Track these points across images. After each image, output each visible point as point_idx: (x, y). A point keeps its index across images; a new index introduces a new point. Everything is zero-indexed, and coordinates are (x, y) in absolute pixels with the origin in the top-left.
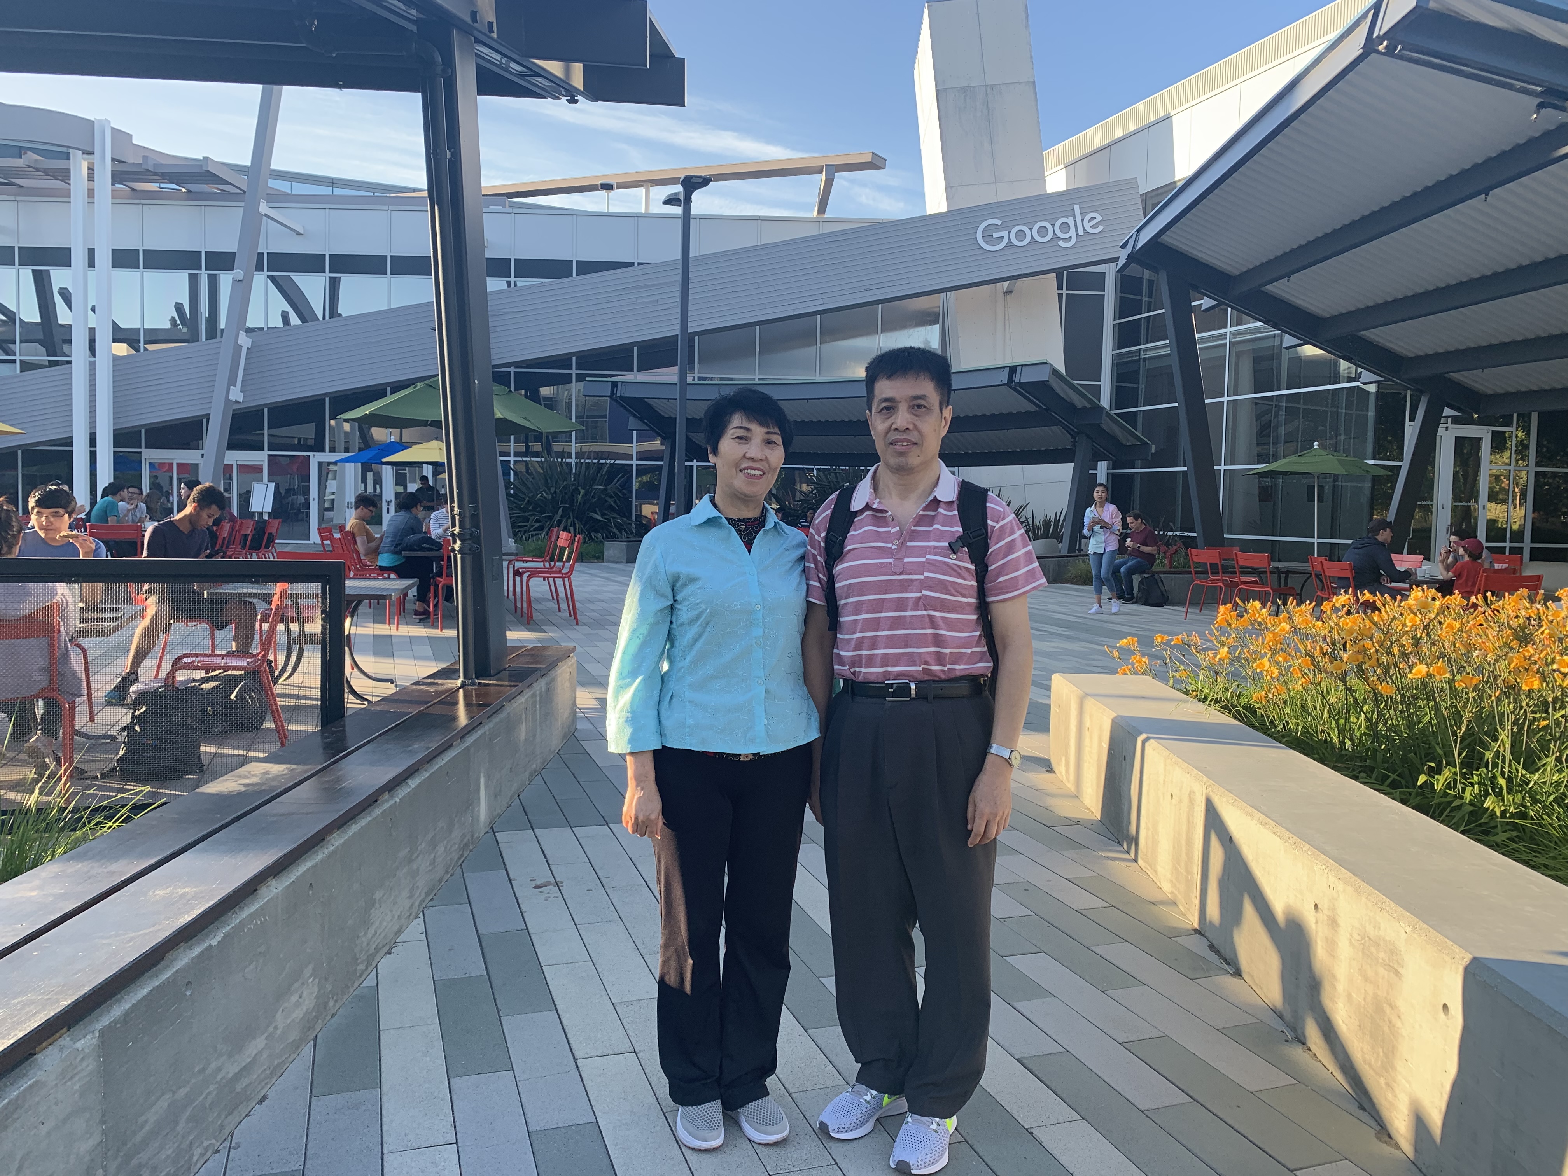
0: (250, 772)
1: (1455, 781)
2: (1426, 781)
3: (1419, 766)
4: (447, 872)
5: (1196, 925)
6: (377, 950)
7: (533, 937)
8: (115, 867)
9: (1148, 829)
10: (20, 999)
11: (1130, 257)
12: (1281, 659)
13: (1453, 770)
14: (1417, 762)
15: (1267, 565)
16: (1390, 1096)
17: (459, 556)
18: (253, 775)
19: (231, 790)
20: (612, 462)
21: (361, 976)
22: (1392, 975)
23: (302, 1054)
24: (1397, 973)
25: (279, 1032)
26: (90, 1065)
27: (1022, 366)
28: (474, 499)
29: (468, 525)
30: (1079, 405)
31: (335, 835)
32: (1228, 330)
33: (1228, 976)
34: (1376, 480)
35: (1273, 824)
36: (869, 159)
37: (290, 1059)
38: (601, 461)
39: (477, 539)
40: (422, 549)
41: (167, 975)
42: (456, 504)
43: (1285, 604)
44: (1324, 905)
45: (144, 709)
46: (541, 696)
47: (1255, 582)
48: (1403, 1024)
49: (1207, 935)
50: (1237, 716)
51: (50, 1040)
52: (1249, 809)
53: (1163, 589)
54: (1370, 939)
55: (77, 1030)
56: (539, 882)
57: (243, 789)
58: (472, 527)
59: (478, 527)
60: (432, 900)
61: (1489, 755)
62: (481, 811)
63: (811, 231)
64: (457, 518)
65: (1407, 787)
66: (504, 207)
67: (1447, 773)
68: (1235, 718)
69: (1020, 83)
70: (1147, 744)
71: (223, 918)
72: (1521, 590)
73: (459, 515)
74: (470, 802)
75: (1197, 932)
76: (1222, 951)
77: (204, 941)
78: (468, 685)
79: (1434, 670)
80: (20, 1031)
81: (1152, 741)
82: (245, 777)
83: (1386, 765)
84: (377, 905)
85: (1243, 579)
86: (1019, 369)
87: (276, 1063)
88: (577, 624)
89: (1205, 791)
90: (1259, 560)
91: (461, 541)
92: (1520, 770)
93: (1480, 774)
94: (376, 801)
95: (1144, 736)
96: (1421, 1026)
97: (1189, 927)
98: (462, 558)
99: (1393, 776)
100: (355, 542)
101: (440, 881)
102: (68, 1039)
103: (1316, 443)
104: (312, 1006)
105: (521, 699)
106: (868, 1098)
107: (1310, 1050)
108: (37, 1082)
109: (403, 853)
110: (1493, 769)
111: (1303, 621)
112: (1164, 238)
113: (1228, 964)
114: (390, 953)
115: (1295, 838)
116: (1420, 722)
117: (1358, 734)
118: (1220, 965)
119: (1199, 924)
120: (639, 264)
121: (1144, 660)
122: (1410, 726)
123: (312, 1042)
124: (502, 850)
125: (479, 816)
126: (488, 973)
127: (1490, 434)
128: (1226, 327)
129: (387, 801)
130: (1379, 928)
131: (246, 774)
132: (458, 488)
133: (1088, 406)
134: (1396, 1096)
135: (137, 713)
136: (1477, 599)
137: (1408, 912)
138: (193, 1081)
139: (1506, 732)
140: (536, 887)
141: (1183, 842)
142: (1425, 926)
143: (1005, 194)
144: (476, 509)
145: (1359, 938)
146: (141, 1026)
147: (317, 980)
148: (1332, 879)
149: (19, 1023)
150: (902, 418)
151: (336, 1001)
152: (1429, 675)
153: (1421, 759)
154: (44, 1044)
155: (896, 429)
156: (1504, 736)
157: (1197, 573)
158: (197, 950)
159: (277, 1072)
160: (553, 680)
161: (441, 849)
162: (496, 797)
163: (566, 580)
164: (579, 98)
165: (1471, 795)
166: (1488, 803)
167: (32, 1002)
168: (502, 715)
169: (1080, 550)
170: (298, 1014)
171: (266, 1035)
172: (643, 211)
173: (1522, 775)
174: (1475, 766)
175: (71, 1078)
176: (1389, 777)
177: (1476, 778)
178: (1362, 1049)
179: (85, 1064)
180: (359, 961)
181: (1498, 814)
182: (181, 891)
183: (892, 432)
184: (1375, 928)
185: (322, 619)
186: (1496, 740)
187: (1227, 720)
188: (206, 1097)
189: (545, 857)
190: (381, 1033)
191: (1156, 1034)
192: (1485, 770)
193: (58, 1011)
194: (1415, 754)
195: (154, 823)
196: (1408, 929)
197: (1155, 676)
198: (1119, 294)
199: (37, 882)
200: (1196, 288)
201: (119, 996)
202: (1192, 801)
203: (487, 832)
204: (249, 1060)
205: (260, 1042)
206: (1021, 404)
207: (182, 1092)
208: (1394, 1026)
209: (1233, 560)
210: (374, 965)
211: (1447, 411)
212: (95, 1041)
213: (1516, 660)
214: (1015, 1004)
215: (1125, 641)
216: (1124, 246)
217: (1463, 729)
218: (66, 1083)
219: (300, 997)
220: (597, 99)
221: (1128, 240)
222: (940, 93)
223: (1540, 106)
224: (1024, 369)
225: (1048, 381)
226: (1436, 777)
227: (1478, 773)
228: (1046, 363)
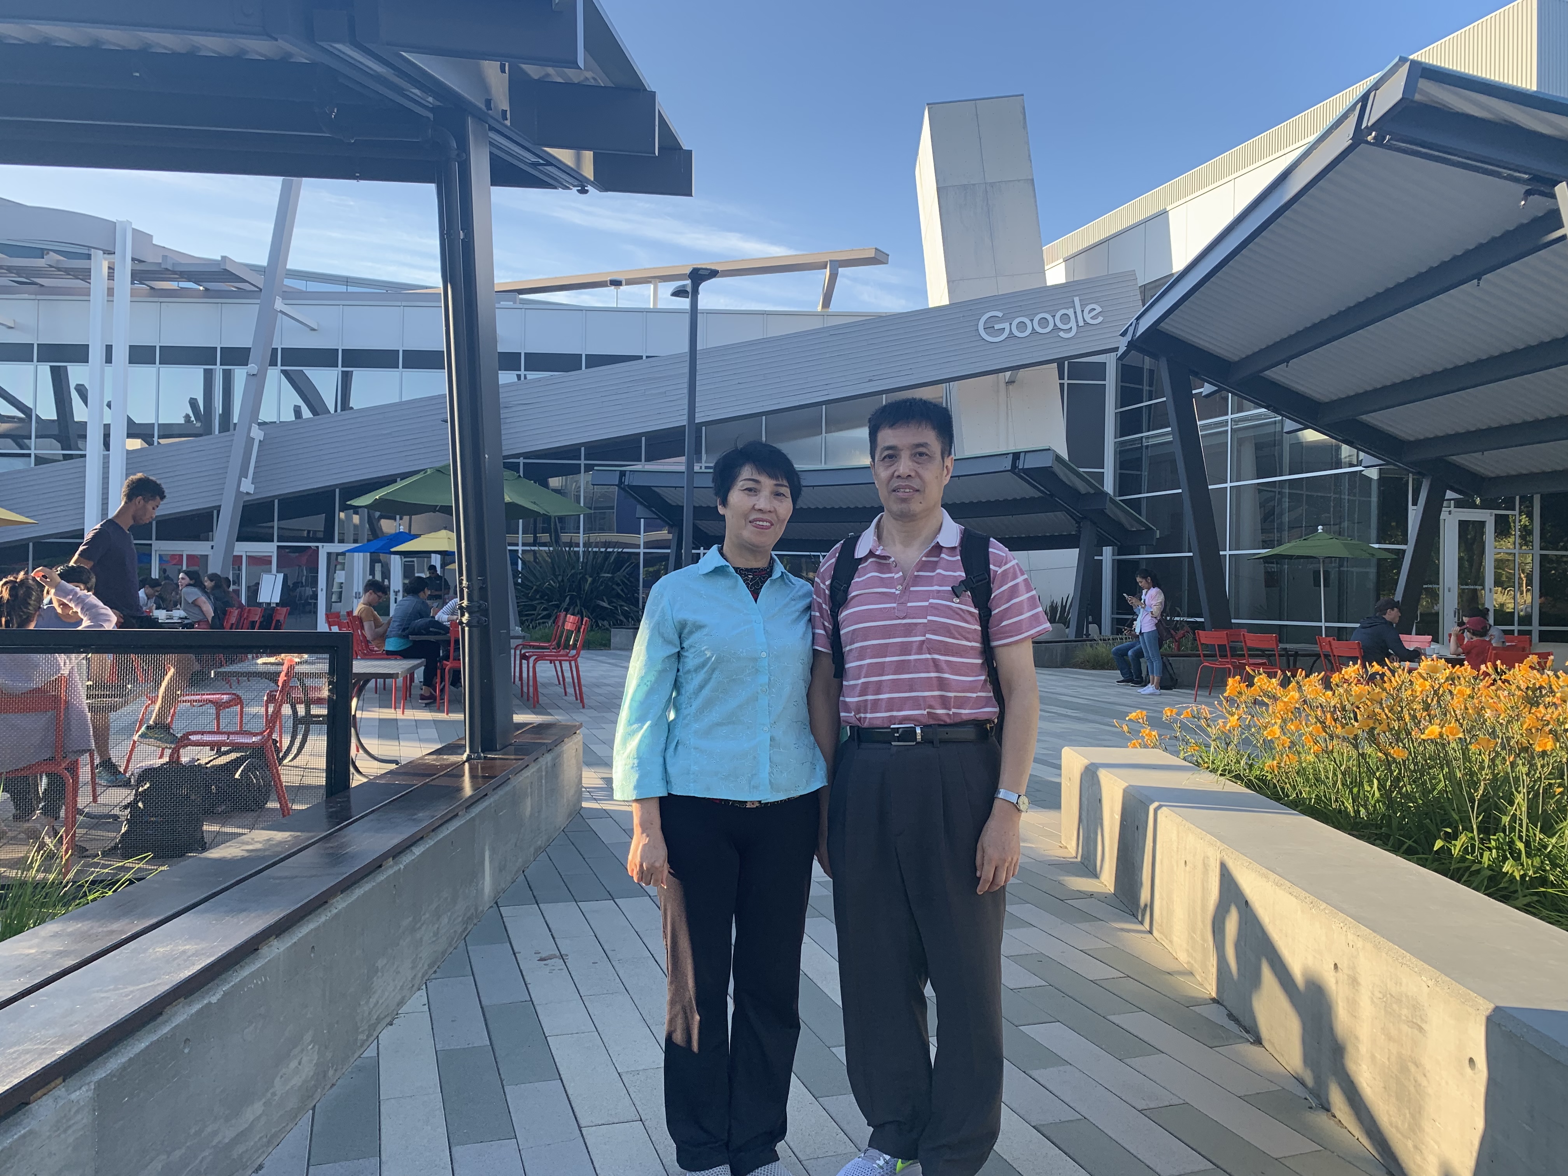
0: (253, 839)
1: (1473, 846)
2: (1443, 847)
3: (1436, 832)
4: (450, 945)
5: (1214, 995)
6: (379, 1020)
7: (537, 1008)
8: (115, 926)
9: (1162, 899)
10: (15, 1049)
11: (1131, 345)
12: (1292, 727)
13: (1470, 835)
14: (1433, 828)
15: (1275, 646)
16: (1418, 1158)
17: (467, 629)
18: (257, 842)
19: (234, 855)
20: (620, 550)
21: (362, 1046)
22: (1416, 1032)
23: (300, 1123)
24: (1421, 1029)
25: (276, 1098)
26: (84, 1119)
27: (1026, 452)
28: (482, 572)
29: (476, 598)
30: (1083, 491)
31: (338, 898)
32: (1229, 417)
33: (1249, 1044)
34: (1380, 562)
35: (1289, 884)
36: (872, 254)
37: (288, 1128)
38: (609, 550)
39: (485, 612)
40: (429, 633)
41: (166, 1029)
42: (464, 577)
43: (1294, 676)
44: (1343, 965)
45: (148, 785)
46: (547, 772)
47: (1264, 664)
48: (1429, 1082)
49: (1225, 1004)
50: (1249, 785)
51: (44, 1090)
52: (1264, 870)
53: (1171, 672)
54: (1391, 995)
55: (72, 1081)
56: (543, 955)
57: (246, 854)
58: (481, 599)
59: (486, 601)
60: (435, 972)
61: (1506, 820)
62: (486, 883)
63: (816, 324)
64: (466, 590)
65: (1423, 854)
66: (515, 303)
67: (1463, 838)
68: (1248, 787)
69: (1019, 181)
70: (1159, 812)
71: (223, 976)
72: (1531, 656)
73: (468, 588)
74: (475, 874)
75: (1214, 1000)
76: (1241, 1019)
77: (203, 997)
78: (474, 759)
79: (1446, 731)
80: (16, 1078)
81: (1164, 808)
82: (247, 843)
83: (1402, 832)
84: (380, 974)
85: (1252, 660)
86: (1022, 455)
87: (273, 1131)
88: (584, 707)
89: (1218, 856)
90: (1267, 641)
91: (469, 613)
92: (1537, 833)
93: (1498, 839)
94: (380, 866)
95: (1156, 804)
96: (1447, 1083)
97: (1207, 996)
98: (470, 631)
99: (1410, 842)
100: (362, 628)
101: (444, 953)
102: (63, 1089)
103: (1320, 527)
104: (311, 1073)
105: (527, 773)
106: (881, 1162)
107: (1335, 1117)
108: (31, 1132)
109: (406, 922)
110: (1510, 833)
111: (1312, 690)
112: (1163, 325)
113: (1247, 1032)
114: (391, 1025)
115: (1312, 897)
116: (1434, 789)
117: (1373, 802)
118: (1240, 1033)
119: (1218, 994)
120: (647, 357)
121: (1154, 733)
122: (1426, 792)
123: (311, 1112)
124: (506, 924)
125: (483, 889)
126: (491, 1044)
127: (1493, 517)
129: (391, 867)
130: (1401, 984)
131: (250, 840)
132: (467, 561)
133: (1092, 491)
134: (1424, 1159)
135: (140, 789)
136: (1487, 668)
137: (1430, 965)
138: (188, 1144)
139: (1522, 795)
140: (541, 960)
141: (1198, 910)
142: (1448, 979)
143: (1006, 287)
144: (484, 581)
145: (1380, 996)
146: (137, 1081)
147: (317, 1047)
148: (1351, 936)
149: (14, 1071)
150: (905, 466)
151: (336, 1070)
152: (1441, 738)
153: (1437, 825)
154: (39, 1093)
155: (899, 477)
156: (1519, 798)
157: (1205, 656)
158: (196, 1007)
159: (273, 1141)
160: (559, 756)
161: (445, 920)
162: (501, 871)
163: (573, 663)
164: (589, 188)
165: (1489, 860)
166: (1507, 867)
167: (27, 1052)
168: (507, 788)
169: (1088, 635)
170: (297, 1081)
171: (264, 1100)
172: (652, 307)
173: (1540, 839)
174: (1492, 832)
175: (65, 1131)
176: (1404, 843)
177: (1493, 843)
178: (1388, 1112)
179: (79, 1117)
180: (360, 1030)
181: (1518, 878)
182: (182, 948)
183: (894, 479)
184: (1396, 984)
185: (329, 690)
186: (1511, 803)
187: (1239, 788)
188: (201, 1162)
189: (550, 931)
190: (381, 1103)
191: (1176, 1101)
192: (1502, 835)
193: (54, 1059)
194: (1431, 820)
195: (156, 886)
196: (1430, 983)
197: (1166, 748)
198: (1120, 384)
199: (36, 941)
200: (1196, 374)
201: (116, 1049)
202: (1205, 866)
203: (492, 907)
204: (247, 1126)
205: (258, 1107)
206: (1024, 490)
207: (178, 1154)
208: (1420, 1085)
209: (1241, 642)
210: (375, 1034)
211: (1449, 494)
212: (90, 1094)
213: (1528, 720)
214: (1030, 1072)
215: (1134, 714)
216: (1123, 334)
217: (1481, 792)
218: (59, 1136)
219: (300, 1064)
220: (607, 189)
221: (1127, 329)
222: (941, 191)
223: (1528, 193)
224: (1028, 455)
225: (1051, 467)
226: (1453, 842)
227: (1495, 837)
228: (1049, 449)
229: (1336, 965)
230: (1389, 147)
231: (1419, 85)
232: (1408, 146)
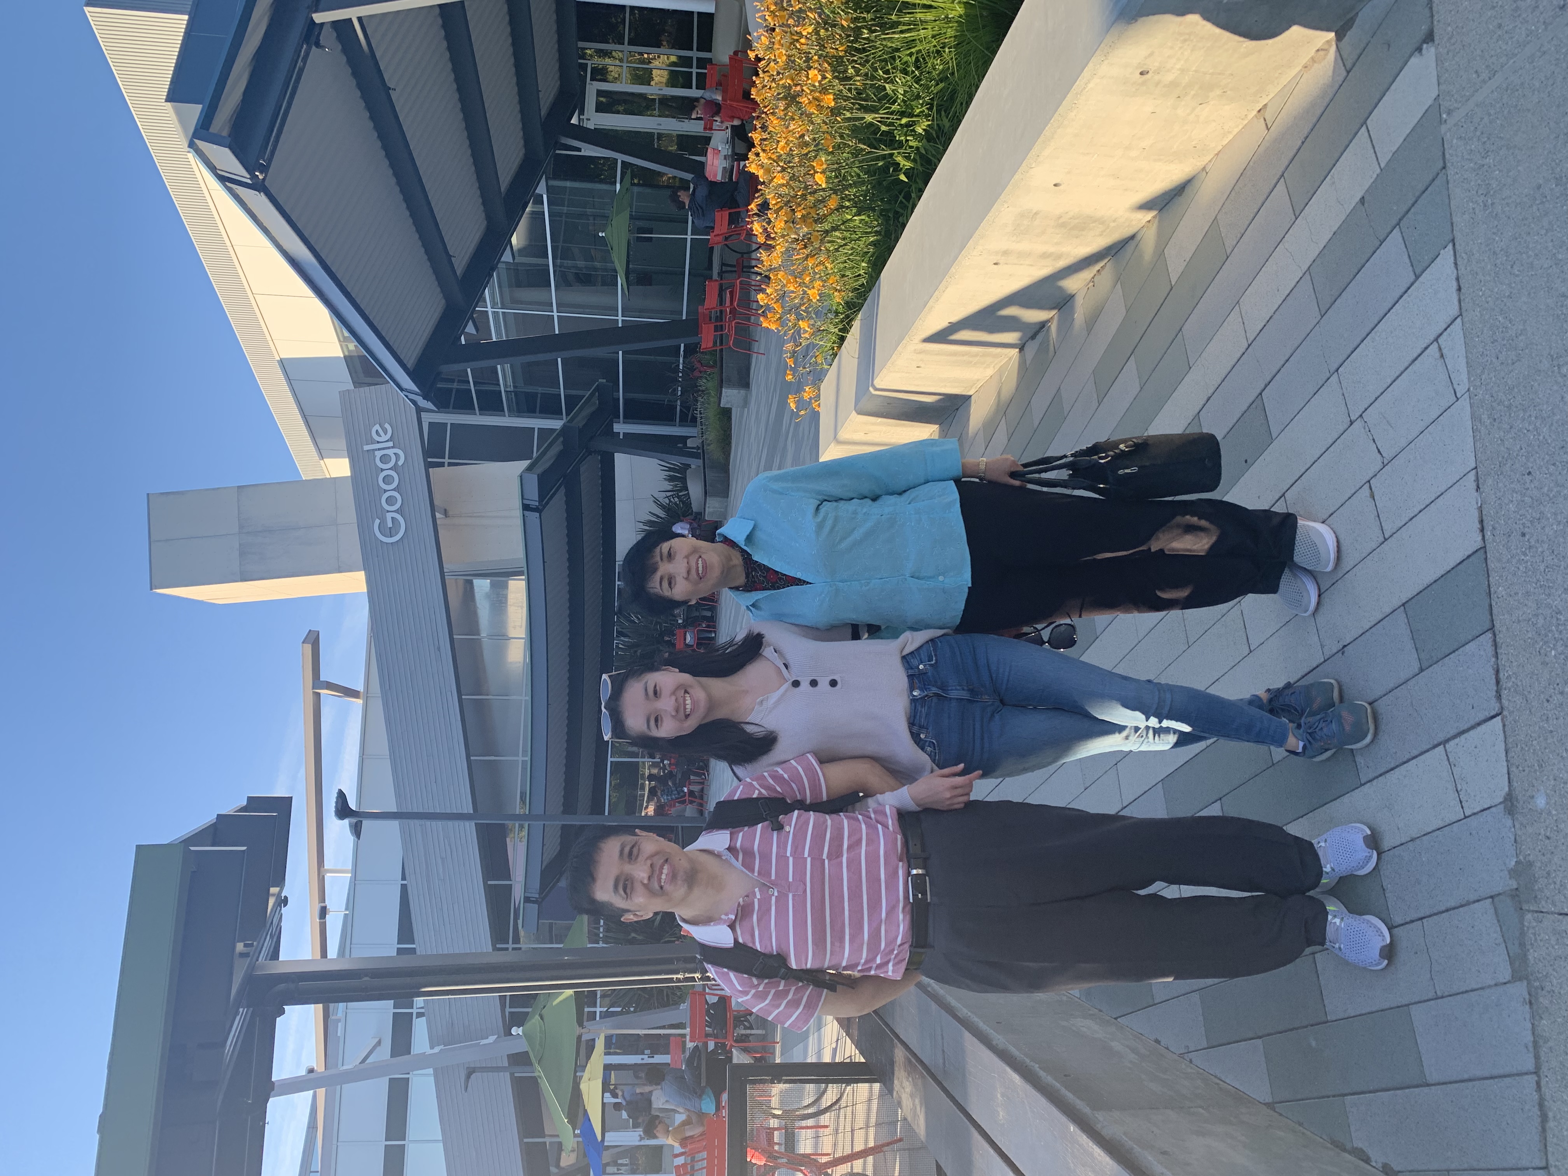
1: (904, 153)
2: (904, 174)
3: (893, 178)
5: (1017, 350)
11: (427, 398)
12: (808, 279)
13: (896, 154)
14: (890, 180)
22: (1038, 216)
24: (1036, 214)
25: (1107, 1036)
27: (523, 498)
30: (561, 447)
32: (489, 310)
34: (633, 184)
35: (937, 293)
36: (308, 648)
44: (994, 259)
47: (731, 293)
48: (1071, 211)
49: (1023, 343)
50: (854, 314)
52: (927, 308)
54: (1015, 230)
61: (883, 128)
63: (378, 706)
67: (899, 159)
68: (856, 316)
69: (239, 500)
70: (878, 387)
75: (1022, 349)
76: (1035, 330)
81: (875, 382)
85: (728, 303)
86: (525, 502)
89: (916, 344)
90: (712, 289)
93: (899, 135)
95: (871, 389)
96: (1071, 201)
97: (1018, 356)
99: (901, 198)
103: (601, 234)
104: (1091, 1021)
110: (895, 126)
111: (775, 260)
112: (410, 365)
113: (1043, 327)
115: (947, 277)
118: (1045, 332)
119: (1016, 348)
120: (404, 878)
121: (807, 389)
128: (487, 312)
130: (1007, 224)
133: (561, 439)
138: (1137, 1072)
141: (955, 357)
143: (349, 515)
147: (1072, 1019)
152: (823, 172)
153: (887, 177)
156: (869, 118)
157: (722, 344)
158: (1043, 1074)
159: (1138, 1036)
164: (284, 895)
165: (915, 142)
166: (919, 130)
169: (698, 448)
170: (1096, 1027)
171: (1109, 1042)
172: (349, 875)
174: (893, 139)
175: (1123, 1122)
176: (901, 201)
177: (903, 138)
179: (1115, 1117)
182: (1001, 1100)
184: (1007, 227)
185: (781, 1083)
186: (872, 124)
187: (857, 322)
191: (1092, 379)
192: (896, 132)
194: (883, 180)
196: (1006, 206)
197: (821, 380)
198: (451, 410)
200: (457, 338)
202: (924, 352)
204: (1127, 1048)
205: (1114, 1044)
206: (558, 502)
209: (711, 311)
211: (574, 120)
212: (1101, 1113)
215: (791, 405)
216: (414, 402)
217: (865, 147)
218: (1127, 1125)
219: (1084, 1026)
220: (285, 878)
221: (411, 400)
222: (245, 577)
223: (318, 45)
224: (525, 497)
225: (538, 475)
226: (901, 166)
227: (898, 137)
228: (521, 477)
229: (995, 264)
230: (270, 161)
231: (215, 132)
232: (270, 144)
